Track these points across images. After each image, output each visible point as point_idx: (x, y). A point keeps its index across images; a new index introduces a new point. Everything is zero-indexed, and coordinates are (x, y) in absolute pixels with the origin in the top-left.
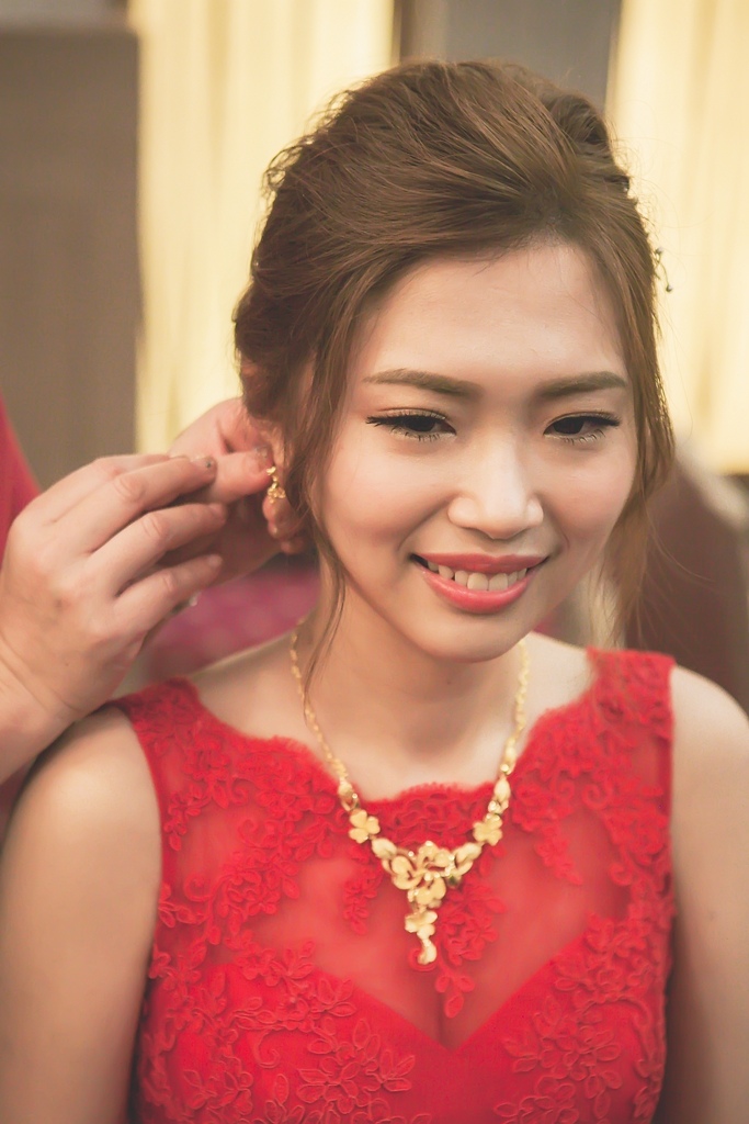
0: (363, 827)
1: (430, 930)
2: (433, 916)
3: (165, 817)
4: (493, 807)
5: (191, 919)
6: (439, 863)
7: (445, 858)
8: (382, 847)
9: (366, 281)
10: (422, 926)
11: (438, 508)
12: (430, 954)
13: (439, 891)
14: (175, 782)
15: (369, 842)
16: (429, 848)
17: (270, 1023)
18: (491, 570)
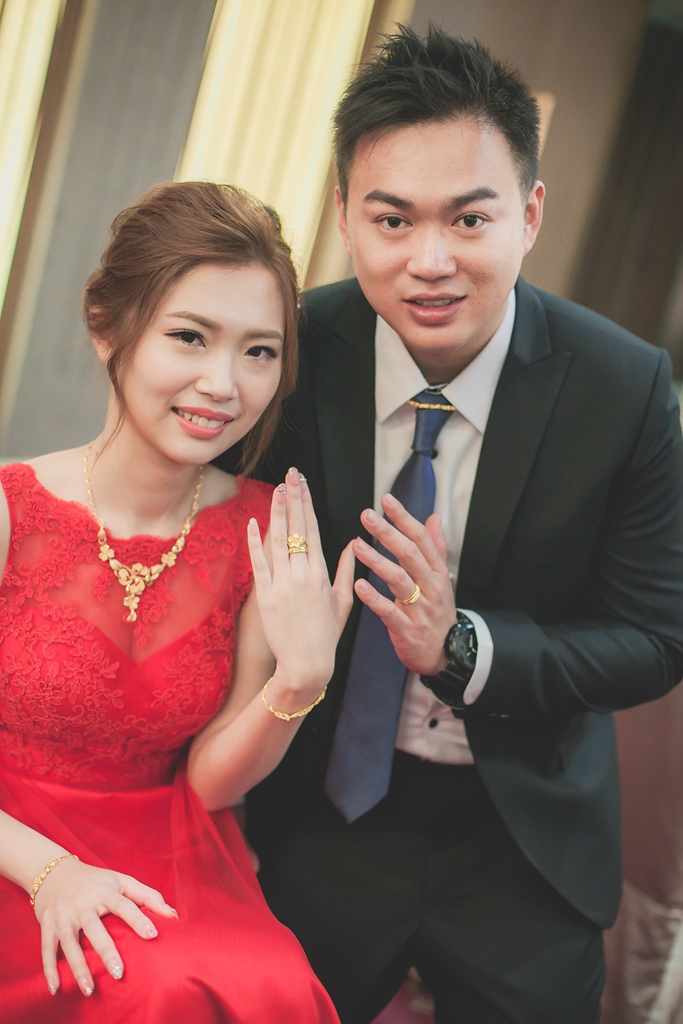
0: (106, 553)
1: (136, 606)
2: (137, 600)
3: (13, 533)
4: (174, 548)
5: (19, 583)
6: (143, 573)
7: (145, 571)
8: (114, 564)
9: (175, 270)
10: (132, 603)
11: (191, 383)
12: (133, 617)
13: (142, 586)
14: (20, 518)
15: (108, 561)
16: (138, 567)
17: (52, 638)
18: (211, 417)
